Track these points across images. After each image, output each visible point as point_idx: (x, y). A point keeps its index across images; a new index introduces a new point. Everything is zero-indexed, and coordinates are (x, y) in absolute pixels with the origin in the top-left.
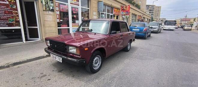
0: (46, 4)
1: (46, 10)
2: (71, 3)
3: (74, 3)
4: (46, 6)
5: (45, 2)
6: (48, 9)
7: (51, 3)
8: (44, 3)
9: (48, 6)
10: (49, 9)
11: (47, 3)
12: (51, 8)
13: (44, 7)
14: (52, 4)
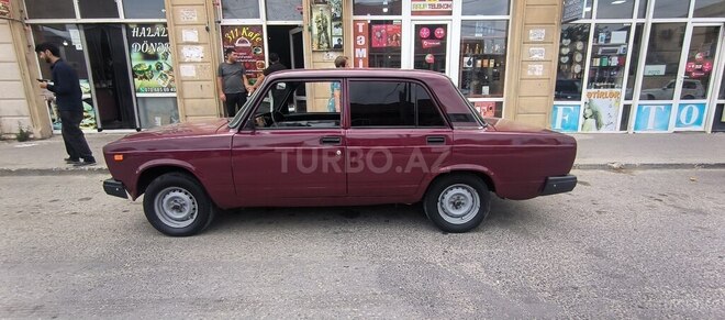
0: (320, 34)
1: (319, 51)
2: (413, 13)
3: (427, 9)
4: (319, 40)
5: (319, 28)
6: (326, 45)
7: (337, 26)
8: (315, 31)
9: (327, 38)
10: (329, 47)
11: (325, 28)
12: (335, 42)
13: (316, 41)
14: (338, 31)
